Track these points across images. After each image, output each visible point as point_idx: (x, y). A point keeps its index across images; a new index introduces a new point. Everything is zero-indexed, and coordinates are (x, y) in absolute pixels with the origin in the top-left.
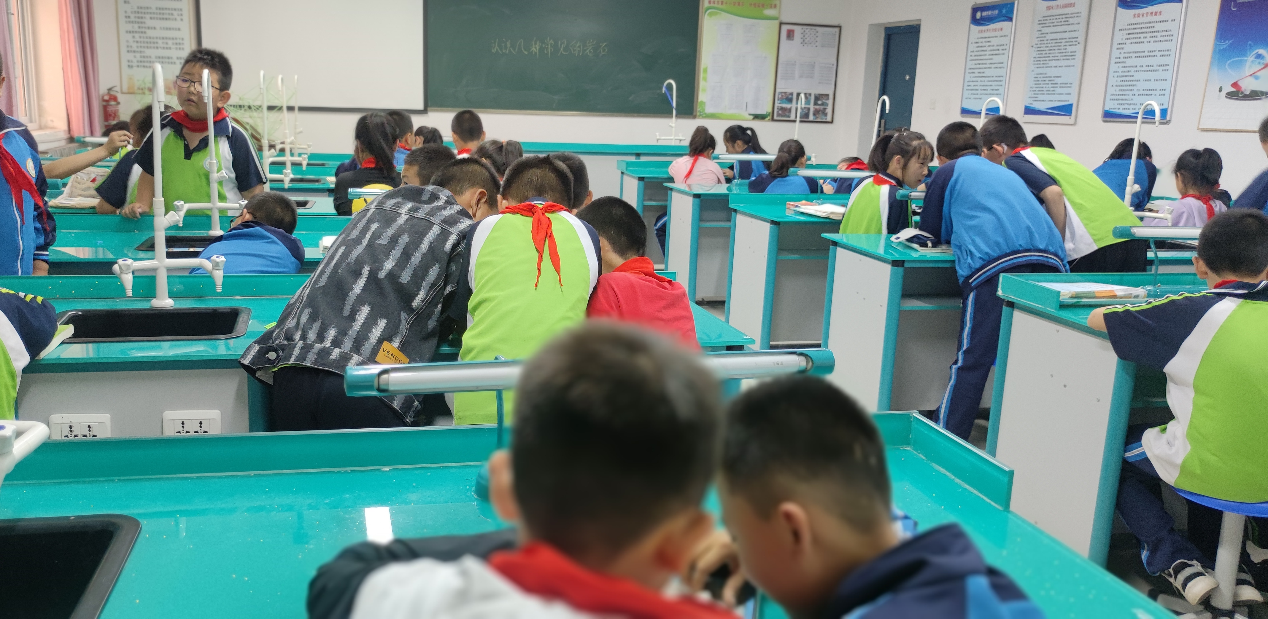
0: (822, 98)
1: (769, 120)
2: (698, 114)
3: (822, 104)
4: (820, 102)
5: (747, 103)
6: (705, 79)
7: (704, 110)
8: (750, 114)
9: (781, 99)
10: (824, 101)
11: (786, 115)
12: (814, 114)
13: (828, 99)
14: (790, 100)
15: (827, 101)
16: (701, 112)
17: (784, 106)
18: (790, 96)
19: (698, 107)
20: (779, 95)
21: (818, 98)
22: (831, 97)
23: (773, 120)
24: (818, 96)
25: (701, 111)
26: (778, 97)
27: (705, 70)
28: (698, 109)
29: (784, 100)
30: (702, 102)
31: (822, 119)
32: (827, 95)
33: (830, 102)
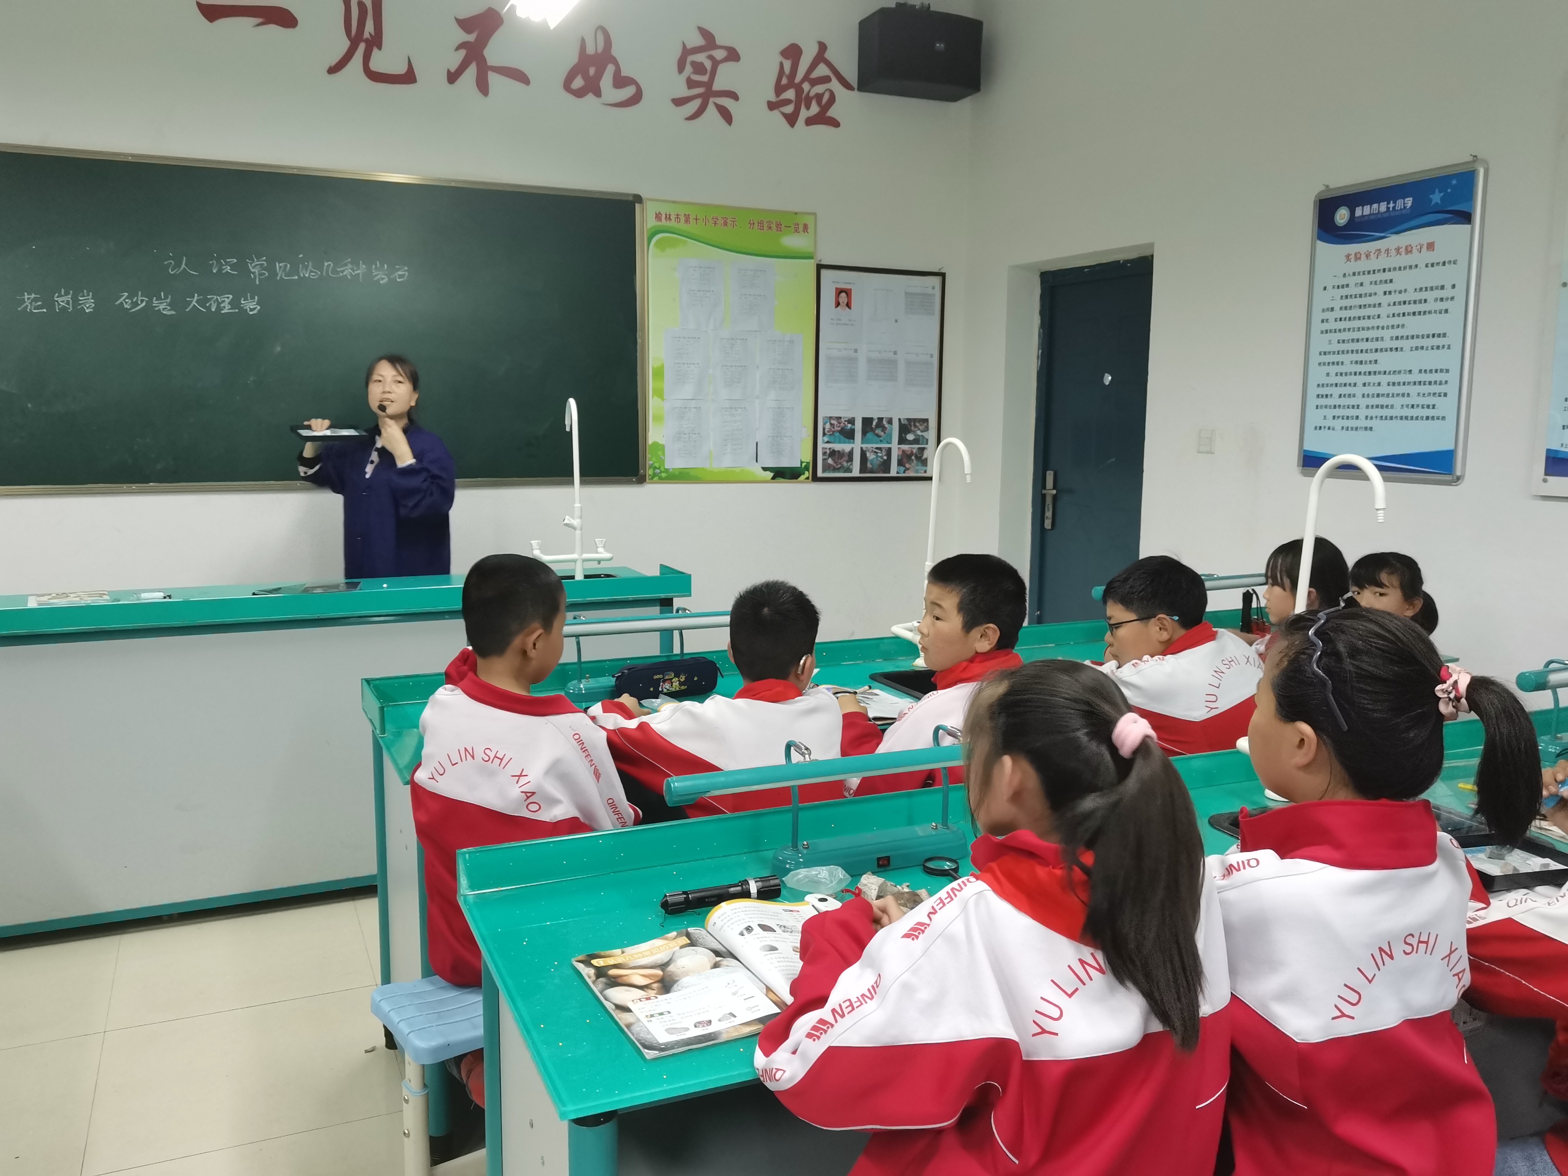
0: (915, 426)
1: (808, 478)
2: (650, 472)
3: (916, 441)
4: (910, 437)
5: (757, 444)
6: (660, 394)
7: (663, 462)
8: (765, 469)
9: (830, 434)
10: (919, 433)
11: (842, 467)
12: (900, 463)
13: (927, 429)
14: (849, 435)
15: (925, 434)
16: (655, 468)
17: (837, 447)
18: (850, 426)
19: (648, 456)
20: (825, 424)
21: (905, 428)
22: (933, 424)
23: (815, 479)
24: (906, 422)
25: (657, 465)
26: (824, 429)
27: (659, 373)
28: (649, 462)
29: (837, 434)
30: (655, 444)
31: (917, 472)
32: (926, 421)
33: (931, 435)
